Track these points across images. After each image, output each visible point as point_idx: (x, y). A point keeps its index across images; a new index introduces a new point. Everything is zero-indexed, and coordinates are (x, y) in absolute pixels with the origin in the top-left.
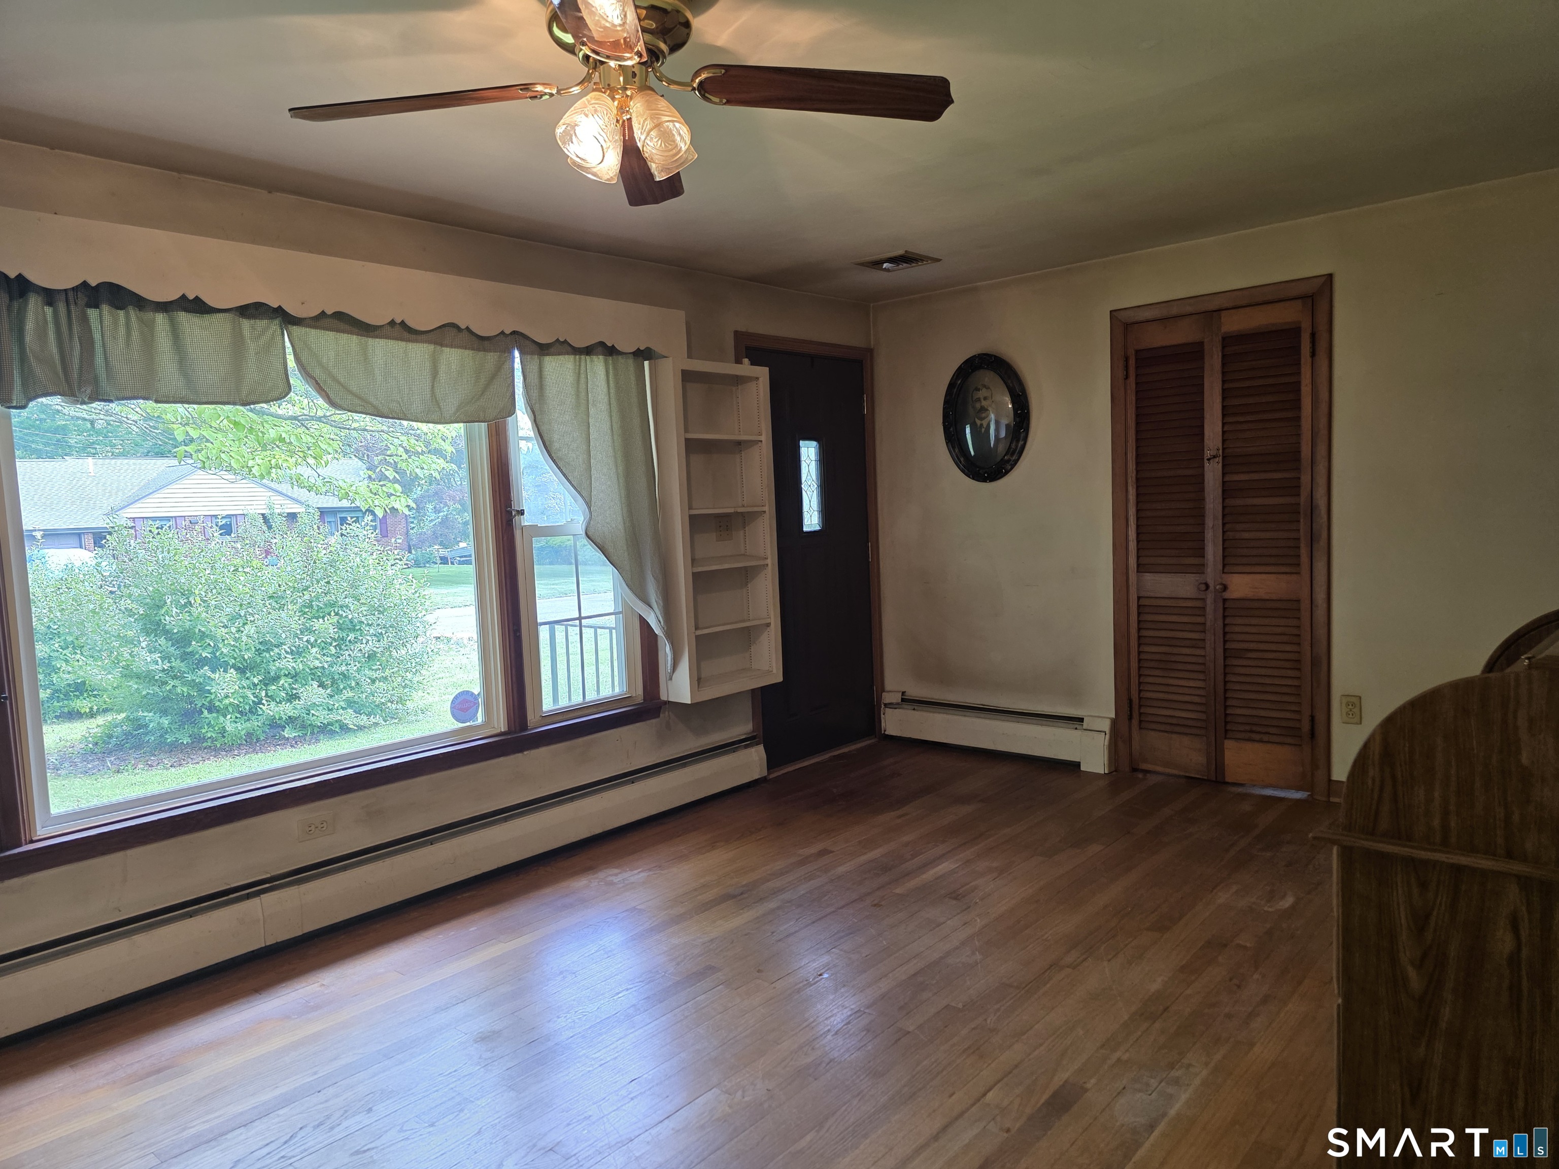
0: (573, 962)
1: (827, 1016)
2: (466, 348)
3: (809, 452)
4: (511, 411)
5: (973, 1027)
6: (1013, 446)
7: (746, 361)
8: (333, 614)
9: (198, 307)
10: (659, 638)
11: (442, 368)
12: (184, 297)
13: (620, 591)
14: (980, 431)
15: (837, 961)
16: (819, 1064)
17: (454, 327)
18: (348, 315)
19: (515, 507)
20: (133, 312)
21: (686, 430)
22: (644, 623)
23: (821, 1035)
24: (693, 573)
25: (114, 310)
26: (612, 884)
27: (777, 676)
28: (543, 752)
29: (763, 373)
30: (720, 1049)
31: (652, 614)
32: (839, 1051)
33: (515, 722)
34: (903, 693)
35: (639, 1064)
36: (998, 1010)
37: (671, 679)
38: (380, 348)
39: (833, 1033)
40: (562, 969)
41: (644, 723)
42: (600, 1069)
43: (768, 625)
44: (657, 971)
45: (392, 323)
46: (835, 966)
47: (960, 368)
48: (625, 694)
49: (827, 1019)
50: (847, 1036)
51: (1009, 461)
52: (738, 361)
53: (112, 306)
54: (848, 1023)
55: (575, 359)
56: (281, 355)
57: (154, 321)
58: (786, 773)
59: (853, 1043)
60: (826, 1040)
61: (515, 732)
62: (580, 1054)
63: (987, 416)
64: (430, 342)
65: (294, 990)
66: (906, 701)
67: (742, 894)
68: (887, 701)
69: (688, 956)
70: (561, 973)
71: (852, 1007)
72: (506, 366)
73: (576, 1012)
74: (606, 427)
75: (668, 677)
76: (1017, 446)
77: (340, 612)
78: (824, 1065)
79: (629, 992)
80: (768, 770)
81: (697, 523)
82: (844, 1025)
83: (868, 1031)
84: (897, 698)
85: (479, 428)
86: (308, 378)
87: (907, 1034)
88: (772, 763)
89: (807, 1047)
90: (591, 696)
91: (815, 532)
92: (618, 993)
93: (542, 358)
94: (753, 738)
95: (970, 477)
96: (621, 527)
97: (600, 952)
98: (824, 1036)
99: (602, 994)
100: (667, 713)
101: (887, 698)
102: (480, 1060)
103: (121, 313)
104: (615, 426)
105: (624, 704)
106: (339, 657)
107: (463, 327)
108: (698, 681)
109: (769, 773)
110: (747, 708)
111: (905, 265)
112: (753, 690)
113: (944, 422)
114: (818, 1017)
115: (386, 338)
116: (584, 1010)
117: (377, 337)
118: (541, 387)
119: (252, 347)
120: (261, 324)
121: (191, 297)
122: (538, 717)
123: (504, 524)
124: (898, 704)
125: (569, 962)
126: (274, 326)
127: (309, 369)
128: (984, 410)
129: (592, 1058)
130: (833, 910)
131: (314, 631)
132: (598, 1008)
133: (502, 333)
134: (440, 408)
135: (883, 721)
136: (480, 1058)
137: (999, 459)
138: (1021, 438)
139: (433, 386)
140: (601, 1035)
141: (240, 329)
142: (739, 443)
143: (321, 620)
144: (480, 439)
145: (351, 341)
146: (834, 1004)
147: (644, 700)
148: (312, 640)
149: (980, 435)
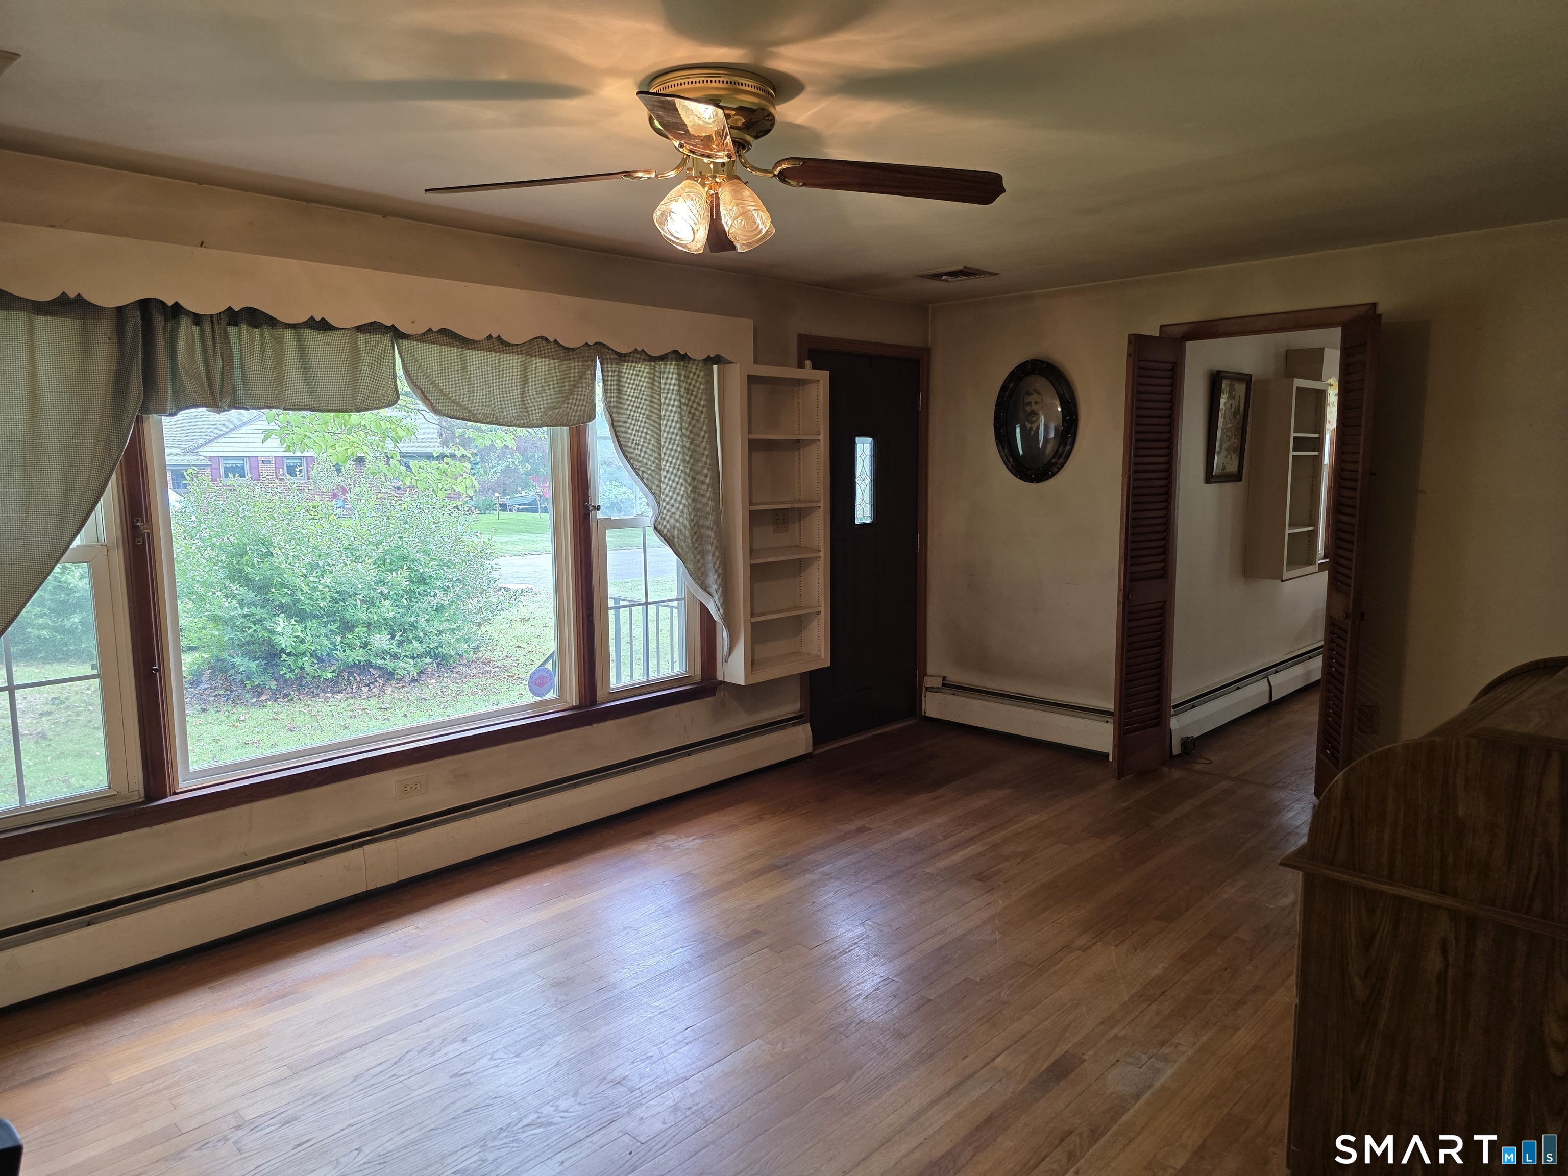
0: (635, 920)
1: (859, 982)
2: (553, 358)
3: (864, 448)
4: (592, 416)
5: (988, 999)
6: (1061, 450)
7: (808, 363)
8: (405, 567)
9: (323, 326)
10: (717, 625)
11: (532, 376)
12: (312, 318)
13: (683, 579)
14: (1030, 433)
15: (870, 932)
16: (851, 1024)
17: (543, 339)
18: (450, 331)
19: (592, 503)
20: (267, 331)
21: (750, 432)
22: (704, 610)
23: (853, 998)
24: (751, 565)
25: (250, 329)
26: (668, 848)
27: (825, 661)
28: (609, 725)
29: (823, 376)
30: (764, 1005)
31: (712, 602)
32: (868, 1013)
33: (585, 698)
34: (944, 678)
35: (694, 1014)
36: (1012, 985)
37: (727, 661)
38: (476, 359)
39: (863, 997)
40: (625, 926)
41: (701, 700)
42: (660, 1016)
43: (819, 613)
44: (709, 933)
45: (490, 337)
46: (868, 937)
47: (1012, 373)
48: (685, 674)
49: (858, 984)
50: (876, 1000)
51: (1055, 464)
52: (801, 365)
53: (249, 325)
54: (878, 989)
55: (650, 367)
56: (391, 367)
57: (283, 337)
58: (830, 750)
59: (881, 1007)
60: (857, 1003)
61: (586, 707)
62: (643, 1002)
63: (1037, 420)
64: (521, 353)
65: (392, 931)
66: (947, 686)
67: (786, 865)
68: (929, 685)
69: (737, 920)
70: (625, 929)
71: (882, 975)
72: (589, 373)
73: (638, 965)
74: (676, 428)
75: (724, 659)
76: (1063, 451)
77: (412, 566)
78: (854, 1025)
79: (685, 949)
80: (813, 746)
81: (755, 518)
82: (874, 991)
83: (895, 997)
84: (937, 683)
85: (562, 432)
86: (415, 388)
87: (928, 1002)
88: (817, 741)
89: (840, 1008)
90: (653, 676)
91: (865, 524)
92: (675, 950)
93: (620, 365)
94: (800, 717)
95: (1017, 477)
96: (686, 521)
97: (659, 912)
98: (855, 999)
99: (661, 950)
100: (722, 692)
101: (929, 682)
102: (557, 1003)
103: (257, 331)
104: (684, 427)
105: (684, 682)
106: (410, 609)
107: (551, 340)
108: (752, 663)
109: (814, 750)
110: (796, 689)
111: (963, 277)
112: (802, 674)
113: (995, 424)
114: (850, 982)
115: (483, 350)
116: (645, 964)
117: (474, 349)
118: (619, 391)
119: (366, 358)
120: (375, 338)
121: (318, 318)
122: (606, 693)
123: (582, 516)
124: (938, 688)
125: (632, 920)
126: (386, 340)
127: (415, 378)
128: (1034, 414)
129: (653, 1006)
130: (868, 884)
131: (387, 583)
132: (658, 963)
133: (587, 344)
134: (528, 413)
135: (924, 703)
136: (556, 1001)
137: (1047, 460)
138: (1069, 443)
139: (523, 394)
140: (659, 986)
141: (357, 343)
142: (799, 441)
143: (394, 573)
144: (562, 439)
145: (452, 353)
146: (865, 971)
147: (702, 679)
148: (386, 591)
149: (1030, 437)
